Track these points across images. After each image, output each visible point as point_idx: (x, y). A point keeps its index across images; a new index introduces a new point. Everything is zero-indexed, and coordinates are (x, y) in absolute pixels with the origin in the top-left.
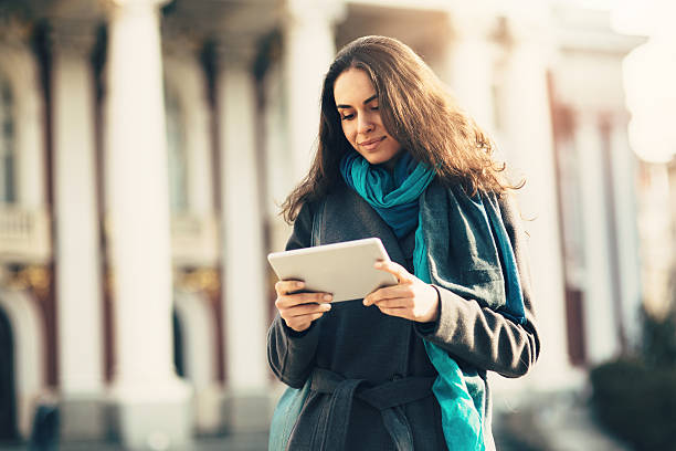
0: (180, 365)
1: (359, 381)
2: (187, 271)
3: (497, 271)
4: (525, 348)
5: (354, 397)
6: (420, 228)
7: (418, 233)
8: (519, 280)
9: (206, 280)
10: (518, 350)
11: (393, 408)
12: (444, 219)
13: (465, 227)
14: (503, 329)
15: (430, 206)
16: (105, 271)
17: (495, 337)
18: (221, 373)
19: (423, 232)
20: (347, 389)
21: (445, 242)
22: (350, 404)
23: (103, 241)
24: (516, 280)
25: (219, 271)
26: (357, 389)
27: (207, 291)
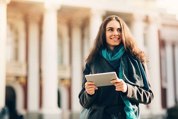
0: (59, 104)
1: (105, 106)
2: (62, 80)
3: (140, 78)
4: (150, 97)
5: (104, 111)
6: (120, 67)
7: (120, 68)
8: (147, 79)
9: (67, 82)
10: (148, 98)
11: (114, 114)
12: (127, 64)
13: (132, 66)
14: (144, 93)
15: (123, 61)
16: (41, 79)
17: (142, 95)
18: (70, 107)
19: (122, 68)
20: (102, 108)
21: (127, 70)
22: (102, 112)
23: (40, 71)
24: (146, 79)
25: (70, 80)
26: (104, 108)
27: (67, 85)
